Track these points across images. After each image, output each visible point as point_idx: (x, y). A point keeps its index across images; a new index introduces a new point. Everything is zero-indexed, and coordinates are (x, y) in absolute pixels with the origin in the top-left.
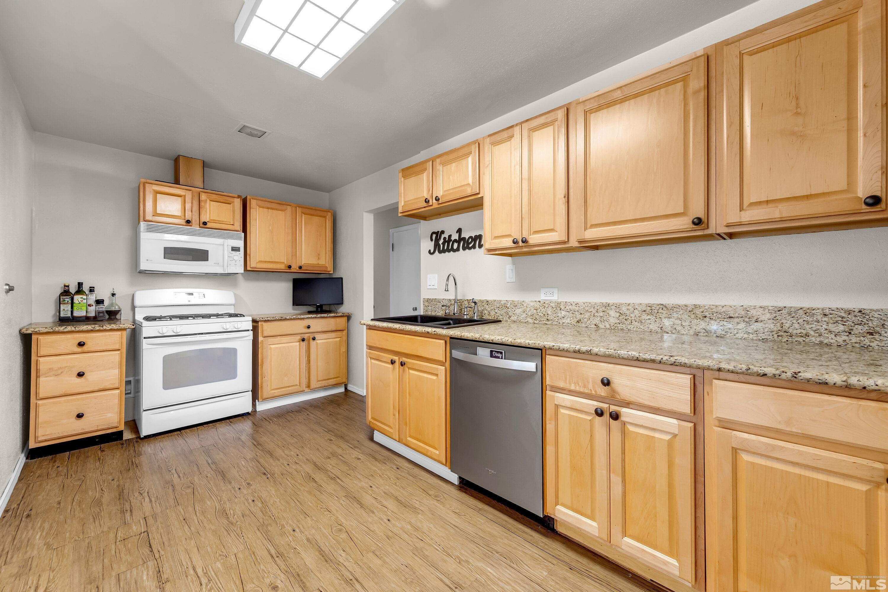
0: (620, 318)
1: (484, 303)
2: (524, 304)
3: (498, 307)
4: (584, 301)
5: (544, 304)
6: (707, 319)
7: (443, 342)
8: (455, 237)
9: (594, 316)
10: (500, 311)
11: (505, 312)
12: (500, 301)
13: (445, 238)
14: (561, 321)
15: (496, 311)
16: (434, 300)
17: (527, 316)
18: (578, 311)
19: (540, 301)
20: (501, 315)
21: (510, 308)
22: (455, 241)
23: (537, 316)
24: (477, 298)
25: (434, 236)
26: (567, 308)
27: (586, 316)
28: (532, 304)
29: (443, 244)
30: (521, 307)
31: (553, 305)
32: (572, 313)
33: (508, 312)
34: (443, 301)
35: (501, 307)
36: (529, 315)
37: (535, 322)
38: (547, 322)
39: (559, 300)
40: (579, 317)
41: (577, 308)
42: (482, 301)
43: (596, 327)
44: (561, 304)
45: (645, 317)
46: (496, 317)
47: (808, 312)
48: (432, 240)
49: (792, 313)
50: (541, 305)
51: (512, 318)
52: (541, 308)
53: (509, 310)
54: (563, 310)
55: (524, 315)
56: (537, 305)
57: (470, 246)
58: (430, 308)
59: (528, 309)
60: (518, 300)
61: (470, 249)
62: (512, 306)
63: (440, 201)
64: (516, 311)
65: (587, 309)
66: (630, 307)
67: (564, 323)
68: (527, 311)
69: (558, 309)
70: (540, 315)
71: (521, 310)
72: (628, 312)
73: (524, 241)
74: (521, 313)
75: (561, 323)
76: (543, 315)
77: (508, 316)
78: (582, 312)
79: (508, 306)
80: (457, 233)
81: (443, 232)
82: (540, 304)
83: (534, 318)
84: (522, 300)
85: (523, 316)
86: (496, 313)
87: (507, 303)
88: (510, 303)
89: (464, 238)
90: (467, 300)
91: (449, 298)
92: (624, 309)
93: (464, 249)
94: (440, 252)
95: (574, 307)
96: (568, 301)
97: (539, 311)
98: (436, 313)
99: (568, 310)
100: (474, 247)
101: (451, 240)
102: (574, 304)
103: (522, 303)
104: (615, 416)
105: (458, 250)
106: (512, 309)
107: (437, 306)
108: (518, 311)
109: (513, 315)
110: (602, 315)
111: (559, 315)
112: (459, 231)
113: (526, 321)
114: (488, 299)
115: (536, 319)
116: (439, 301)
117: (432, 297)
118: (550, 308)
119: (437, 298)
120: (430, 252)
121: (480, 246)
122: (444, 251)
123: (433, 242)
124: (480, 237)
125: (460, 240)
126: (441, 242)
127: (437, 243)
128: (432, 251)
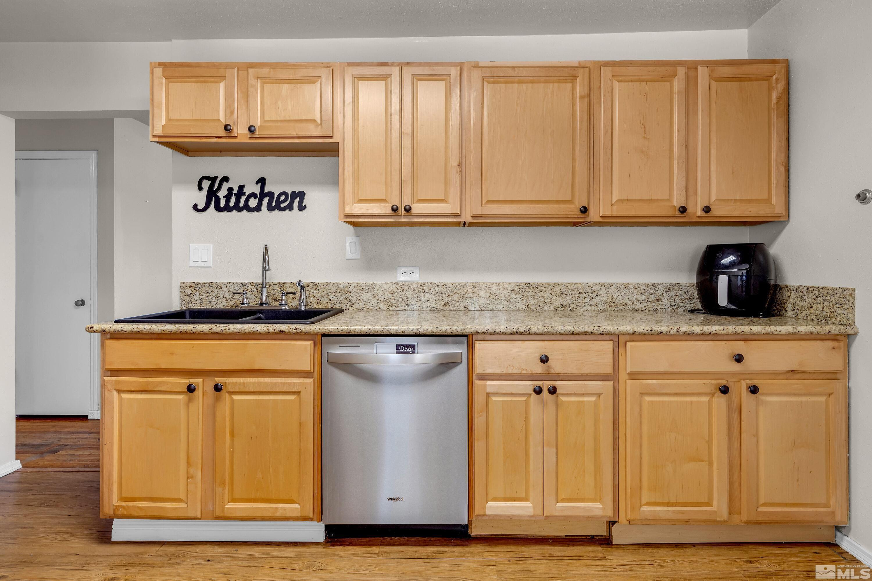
0: (491, 298)
1: (310, 287)
2: (374, 287)
3: (333, 291)
4: (453, 281)
5: (402, 286)
6: (564, 296)
7: (311, 342)
8: (252, 188)
9: (463, 297)
10: (336, 297)
11: (345, 299)
12: (338, 284)
13: (230, 189)
15: (330, 297)
16: (207, 285)
17: (379, 301)
18: (445, 293)
19: (397, 283)
20: (339, 303)
21: (352, 292)
22: (253, 195)
23: (393, 301)
24: (305, 281)
25: (206, 184)
26: (432, 289)
27: (455, 299)
28: (386, 287)
29: (228, 197)
30: (371, 291)
31: (414, 287)
32: (439, 296)
33: (350, 298)
34: (228, 286)
35: (339, 291)
36: (382, 299)
37: (390, 308)
38: (406, 308)
39: (422, 281)
40: (446, 299)
41: (444, 290)
42: (308, 285)
43: (465, 309)
44: (424, 286)
45: (514, 296)
46: (330, 305)
47: (627, 286)
48: (200, 188)
49: (618, 287)
50: (399, 288)
51: (356, 305)
52: (398, 291)
53: (352, 295)
54: (427, 293)
55: (375, 301)
56: (393, 288)
57: (283, 205)
58: (197, 297)
59: (381, 293)
60: (366, 282)
61: (283, 209)
62: (356, 290)
63: (257, 134)
64: (362, 297)
65: (455, 290)
66: (500, 287)
67: (428, 307)
68: (379, 296)
69: (422, 291)
70: (397, 300)
71: (369, 294)
72: (498, 292)
73: (408, 210)
74: (370, 298)
75: (425, 307)
76: (401, 299)
77: (349, 303)
78: (450, 294)
79: (350, 290)
80: (257, 183)
81: (226, 179)
82: (397, 287)
83: (389, 304)
84: (372, 282)
85: (373, 302)
86: (330, 300)
87: (349, 287)
88: (353, 286)
89: (271, 195)
90: (279, 283)
91: (240, 281)
92: (494, 289)
93: (270, 208)
94: (218, 208)
95: (440, 289)
96: (433, 281)
97: (395, 295)
98: (211, 305)
99: (434, 293)
100: (290, 207)
101: (244, 194)
102: (440, 286)
103: (371, 286)
104: (553, 391)
105: (258, 208)
106: (356, 294)
107: (214, 294)
108: (365, 296)
109: (358, 302)
110: (471, 296)
111: (423, 298)
112: (262, 181)
113: (377, 308)
114: (316, 281)
115: (391, 305)
116: (219, 286)
117: (202, 280)
118: (410, 291)
119: (214, 281)
120: (195, 207)
121: (302, 208)
122: (227, 208)
123: (205, 192)
124: (301, 195)
125: (263, 195)
126: (222, 193)
127: (212, 194)
128: (201, 206)
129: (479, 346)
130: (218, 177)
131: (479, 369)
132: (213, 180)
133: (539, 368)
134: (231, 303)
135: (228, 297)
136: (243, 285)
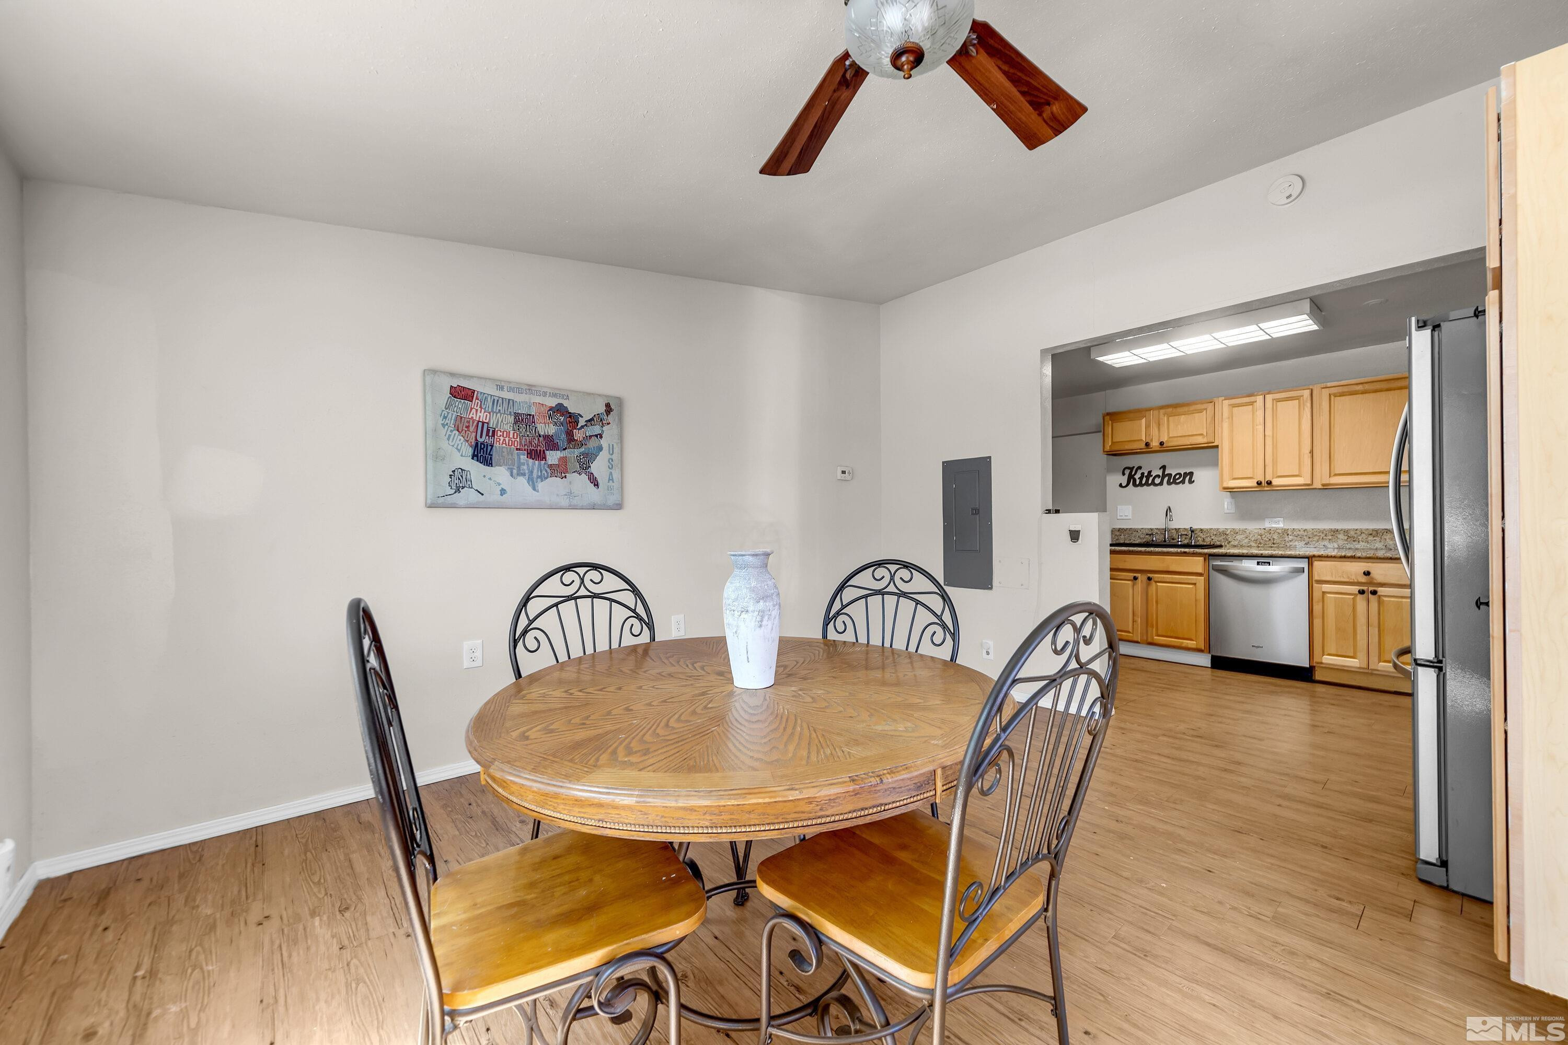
0: (1349, 539)
1: (1197, 532)
2: (1246, 531)
3: (1216, 534)
4: (1312, 528)
5: (1270, 531)
7: (1202, 558)
9: (1323, 539)
10: (1217, 538)
11: (1224, 539)
12: (1218, 529)
13: (1143, 474)
14: (1288, 545)
15: (1213, 538)
16: (1128, 530)
17: (1250, 541)
18: (1306, 536)
19: (1264, 528)
20: (1219, 541)
21: (1229, 535)
22: (1158, 476)
23: (1262, 541)
24: (1194, 527)
25: (1127, 472)
26: (1295, 533)
27: (1315, 539)
28: (1256, 531)
29: (1141, 479)
30: (1244, 534)
31: (1280, 531)
32: (1301, 537)
33: (1227, 538)
34: (1143, 530)
35: (1219, 534)
36: (1253, 540)
37: (1260, 545)
38: (1273, 545)
39: (1285, 527)
40: (1307, 540)
41: (1306, 533)
42: (1196, 529)
43: (1325, 547)
44: (1290, 531)
45: (1371, 538)
46: (1212, 542)
48: (1124, 474)
50: (1266, 532)
51: (1232, 543)
52: (1266, 534)
54: (1290, 535)
55: (1246, 540)
56: (1263, 532)
57: (1177, 481)
58: (1122, 537)
59: (1251, 535)
60: (1240, 528)
61: (1178, 484)
62: (1232, 533)
63: (1165, 446)
64: (1237, 538)
65: (1315, 534)
66: (1358, 532)
67: (1291, 545)
68: (1250, 537)
69: (1286, 534)
70: (1265, 540)
71: (1242, 536)
72: (1356, 535)
73: (1270, 483)
74: (1243, 539)
76: (1268, 539)
77: (1227, 542)
78: (1311, 536)
79: (1227, 533)
80: (1160, 469)
81: (1140, 468)
83: (1258, 542)
84: (1244, 528)
87: (1226, 531)
88: (1229, 530)
89: (1170, 475)
90: (1176, 529)
91: (1149, 527)
92: (1352, 533)
93: (1169, 483)
94: (1135, 485)
95: (1302, 532)
96: (1293, 527)
97: (1263, 537)
98: (1131, 541)
99: (1296, 535)
100: (1183, 482)
101: (1152, 476)
102: (1302, 531)
103: (1244, 531)
105: (1161, 484)
106: (1232, 536)
107: (1133, 535)
108: (1239, 537)
109: (1234, 541)
110: (1331, 538)
111: (1287, 539)
112: (1164, 468)
113: (1249, 545)
114: (1202, 527)
115: (1260, 543)
116: (1136, 530)
117: (1125, 527)
118: (1276, 534)
119: (1133, 527)
120: (1121, 485)
121: (1191, 482)
122: (1141, 485)
123: (1126, 477)
124: (1191, 474)
125: (1164, 476)
126: (1137, 476)
127: (1131, 477)
128: (1123, 485)
129: (1317, 564)
130: (1134, 467)
131: (1316, 577)
132: (1131, 469)
133: (1363, 579)
134: (1144, 540)
135: (1141, 536)
136: (1152, 529)
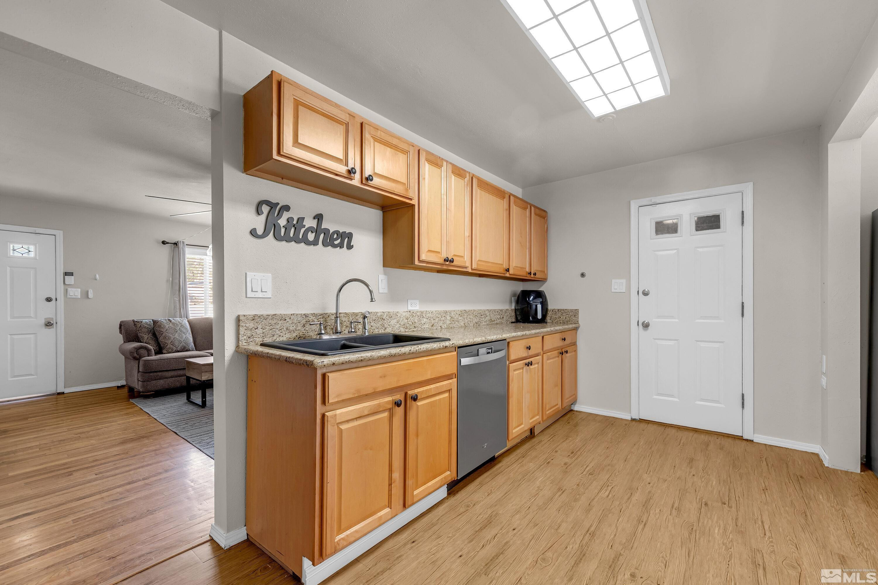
0: (451, 320)
1: (358, 317)
2: (398, 314)
3: (374, 319)
4: (435, 310)
5: (412, 313)
6: (476, 317)
9: (440, 320)
10: (376, 324)
11: (381, 325)
12: (377, 313)
13: (290, 220)
14: (423, 327)
15: (372, 324)
16: (270, 317)
17: (400, 326)
18: (432, 318)
19: (410, 311)
20: (377, 329)
21: (385, 319)
22: (310, 229)
23: (408, 325)
25: (265, 209)
26: (427, 316)
27: (437, 321)
28: (404, 314)
29: (287, 227)
30: (396, 318)
31: (418, 314)
32: (430, 320)
33: (384, 324)
34: (292, 317)
35: (377, 319)
36: (402, 324)
37: (406, 330)
38: (414, 330)
39: (422, 310)
40: (433, 322)
41: (432, 316)
43: (440, 328)
44: (423, 313)
46: (371, 331)
48: (258, 212)
50: (411, 315)
51: (387, 330)
52: (411, 317)
53: (385, 322)
54: (424, 318)
55: (398, 325)
56: (408, 314)
57: (335, 242)
58: (259, 331)
59: (402, 319)
60: (393, 311)
61: (335, 246)
62: (387, 317)
64: (390, 323)
65: (437, 315)
66: (455, 313)
67: (424, 328)
68: (401, 321)
69: (422, 317)
70: (410, 324)
71: (395, 321)
72: (454, 316)
74: (396, 323)
75: (423, 328)
76: (412, 323)
77: (384, 328)
78: (435, 318)
79: (384, 317)
80: (314, 218)
81: (287, 208)
82: (410, 314)
83: (405, 327)
84: (397, 311)
85: (397, 327)
86: (372, 326)
87: (383, 315)
88: (386, 314)
89: (326, 232)
91: (303, 312)
92: (452, 314)
93: (325, 244)
94: (277, 237)
96: (428, 310)
97: (409, 320)
98: (275, 338)
99: (427, 318)
100: (341, 246)
102: (431, 313)
103: (396, 314)
105: (315, 243)
106: (388, 321)
107: (278, 327)
108: (393, 322)
109: (389, 327)
110: (443, 319)
111: (422, 322)
112: (319, 218)
113: (399, 330)
115: (407, 328)
116: (283, 318)
117: (265, 313)
118: (417, 317)
119: (278, 312)
120: (253, 233)
121: (350, 247)
122: (288, 240)
123: (263, 217)
124: (350, 236)
125: (317, 231)
126: (282, 222)
127: (271, 221)
128: (260, 232)
130: (278, 204)
132: (272, 206)
134: (294, 335)
135: (291, 328)
136: (306, 316)
